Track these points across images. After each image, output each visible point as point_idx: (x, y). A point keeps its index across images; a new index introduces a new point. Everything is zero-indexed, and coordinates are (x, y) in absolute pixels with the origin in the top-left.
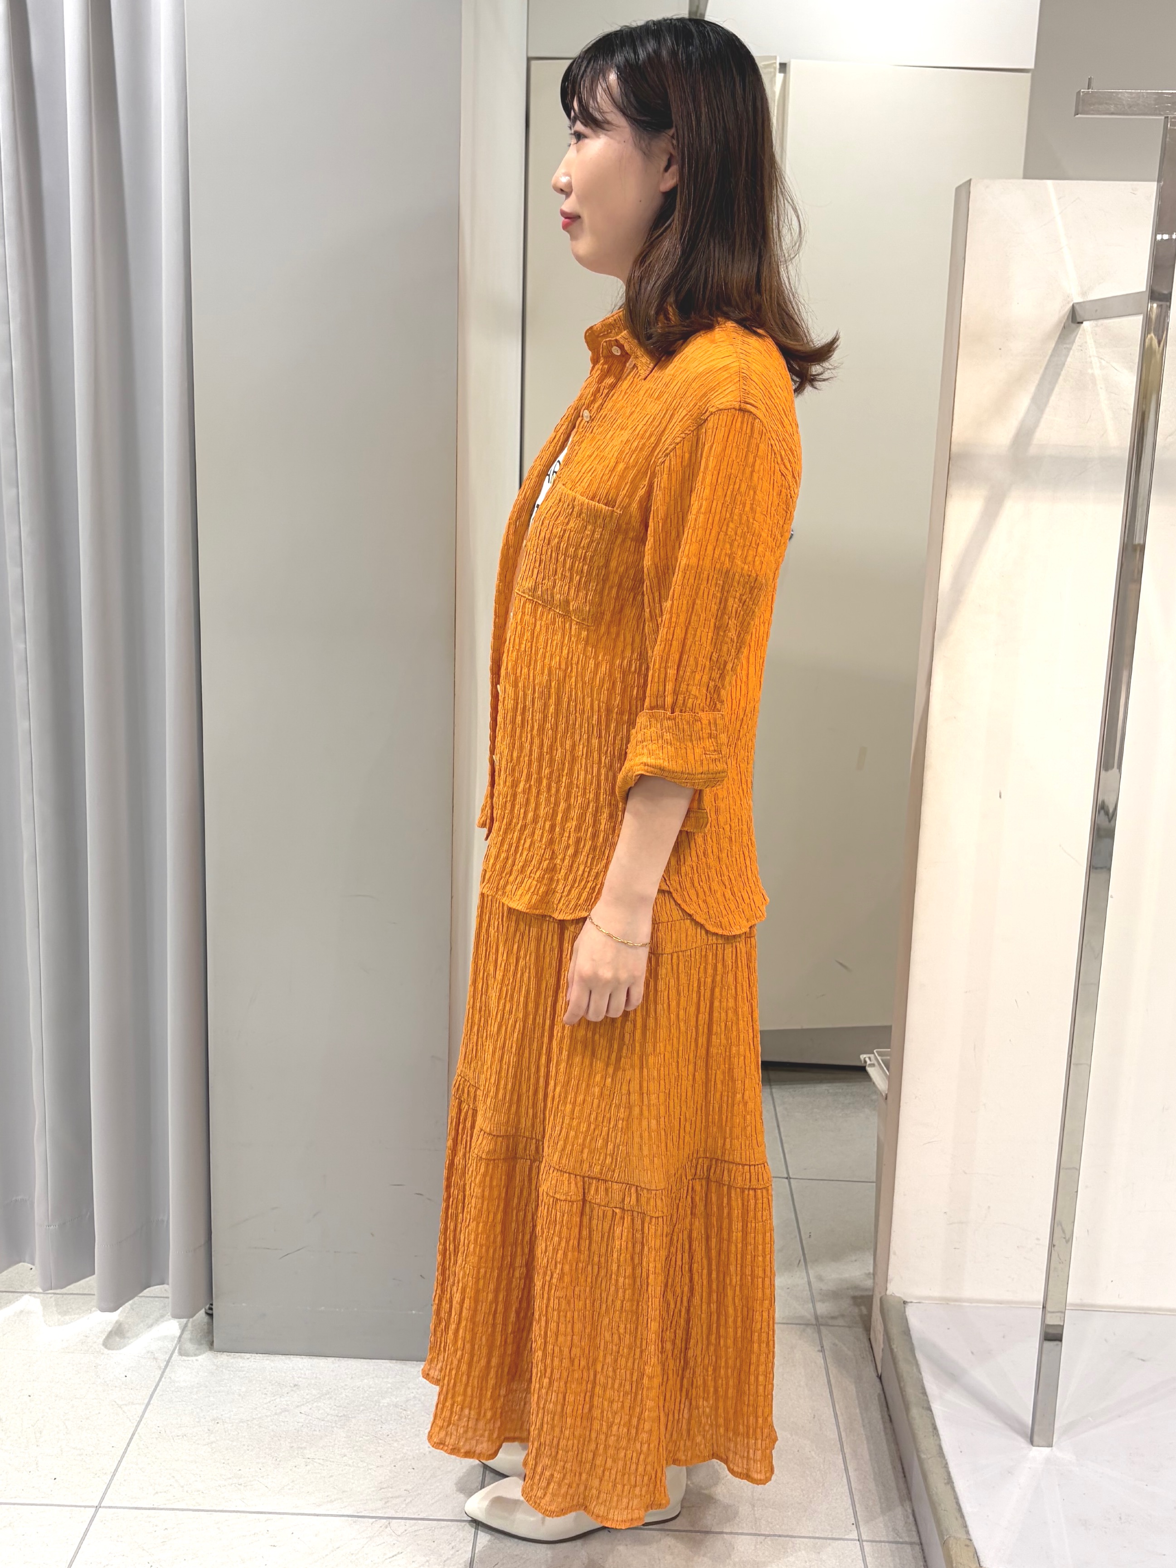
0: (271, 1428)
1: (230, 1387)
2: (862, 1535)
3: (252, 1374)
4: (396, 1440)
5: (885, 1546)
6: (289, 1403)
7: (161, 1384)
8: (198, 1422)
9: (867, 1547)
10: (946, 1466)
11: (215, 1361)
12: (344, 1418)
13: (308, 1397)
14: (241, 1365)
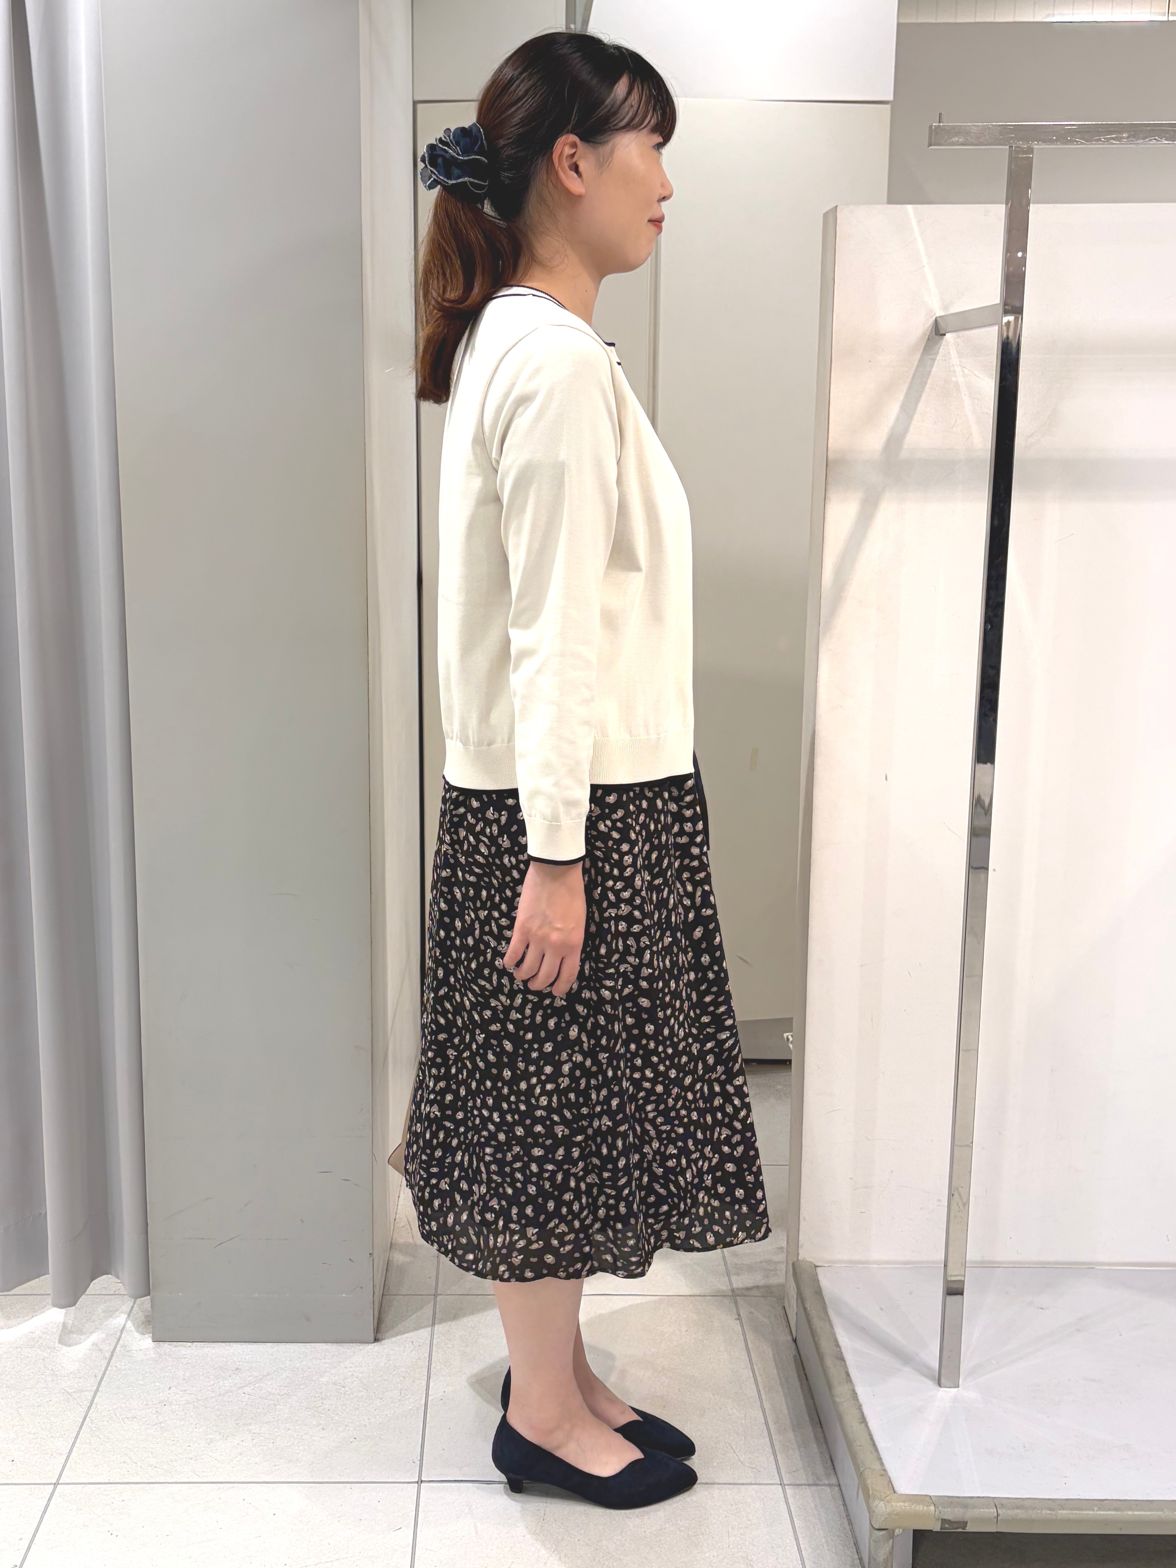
0: (217, 1407)
1: (175, 1372)
2: (784, 1479)
3: (195, 1360)
4: (338, 1414)
5: (806, 1489)
6: (232, 1385)
7: (107, 1372)
8: (147, 1405)
9: (789, 1491)
10: (860, 1407)
11: (158, 1350)
12: (285, 1396)
13: (250, 1379)
14: (184, 1352)
